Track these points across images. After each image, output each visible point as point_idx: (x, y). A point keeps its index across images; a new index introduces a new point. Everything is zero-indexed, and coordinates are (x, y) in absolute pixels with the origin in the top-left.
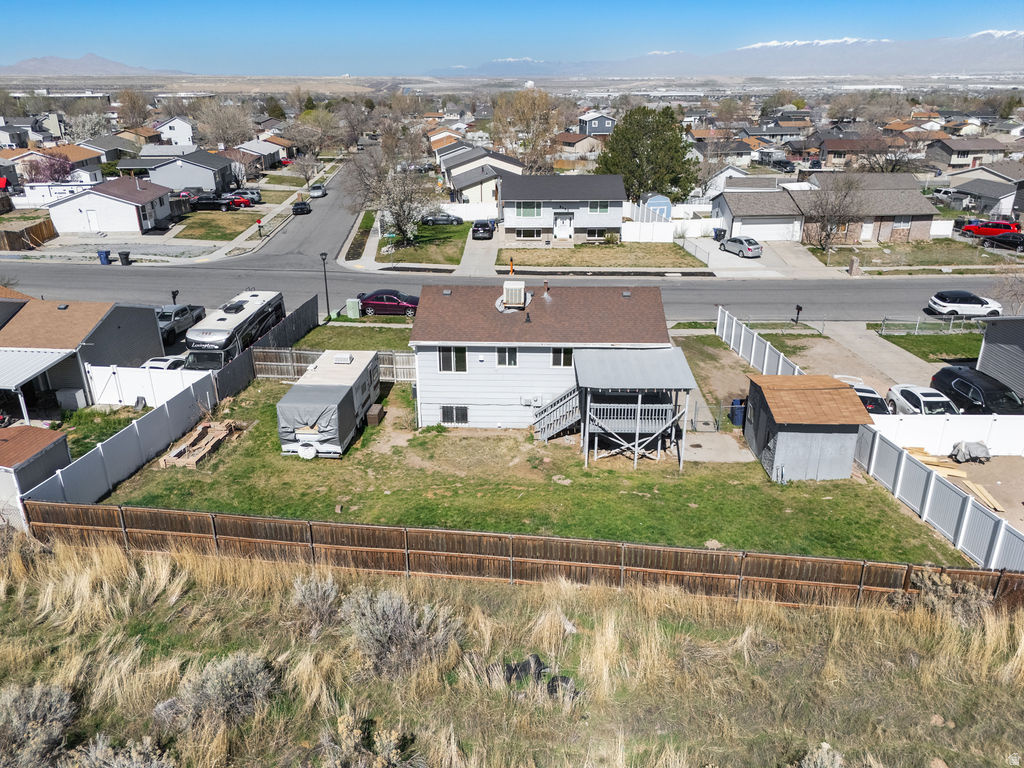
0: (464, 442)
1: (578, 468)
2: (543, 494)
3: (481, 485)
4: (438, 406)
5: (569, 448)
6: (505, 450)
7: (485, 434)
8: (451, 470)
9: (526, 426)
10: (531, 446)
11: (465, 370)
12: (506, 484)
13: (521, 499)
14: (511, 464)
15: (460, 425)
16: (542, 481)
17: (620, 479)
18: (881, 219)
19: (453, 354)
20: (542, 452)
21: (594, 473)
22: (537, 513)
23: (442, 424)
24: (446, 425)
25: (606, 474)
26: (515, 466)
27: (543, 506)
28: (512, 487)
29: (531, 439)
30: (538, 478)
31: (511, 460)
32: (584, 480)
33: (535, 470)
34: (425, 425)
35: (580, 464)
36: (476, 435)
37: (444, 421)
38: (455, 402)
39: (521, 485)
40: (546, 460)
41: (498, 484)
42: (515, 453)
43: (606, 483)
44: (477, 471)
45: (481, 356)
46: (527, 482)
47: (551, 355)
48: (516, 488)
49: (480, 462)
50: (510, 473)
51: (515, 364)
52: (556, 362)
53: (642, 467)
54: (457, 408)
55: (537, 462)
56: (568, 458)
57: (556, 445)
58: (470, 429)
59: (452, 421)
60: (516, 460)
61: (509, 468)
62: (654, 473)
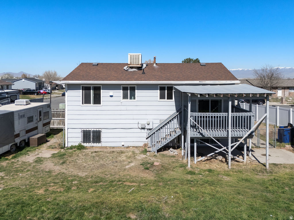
0: (94, 154)
1: (183, 168)
2: (153, 188)
3: (97, 182)
4: (80, 130)
5: (173, 157)
6: (124, 158)
7: (112, 150)
8: (75, 172)
9: (141, 144)
10: (144, 156)
11: (100, 103)
12: (120, 181)
13: (131, 193)
14: (127, 167)
15: (95, 145)
16: (152, 178)
17: (220, 176)
18: (284, 88)
19: (92, 92)
20: (153, 159)
21: (196, 172)
22: (146, 205)
23: (83, 144)
24: (85, 145)
25: (207, 173)
26: (130, 168)
27: (153, 198)
28: (125, 183)
29: (145, 151)
30: (149, 176)
31: (128, 164)
32: (189, 177)
33: (147, 171)
34: (70, 145)
35: (184, 166)
36: (105, 150)
37: (84, 142)
38: (92, 127)
39: (133, 182)
40: (156, 164)
41: (112, 181)
42: (132, 160)
43: (209, 179)
44: (97, 172)
45: (111, 92)
46: (139, 179)
47: (158, 92)
48: (128, 184)
49: (102, 166)
50: (126, 173)
51: (134, 99)
52: (162, 97)
53: (235, 167)
54: (94, 132)
55: (149, 165)
56: (173, 162)
57: (163, 155)
58: (101, 147)
59: (89, 142)
60: (132, 164)
61: (125, 169)
62: (247, 171)
